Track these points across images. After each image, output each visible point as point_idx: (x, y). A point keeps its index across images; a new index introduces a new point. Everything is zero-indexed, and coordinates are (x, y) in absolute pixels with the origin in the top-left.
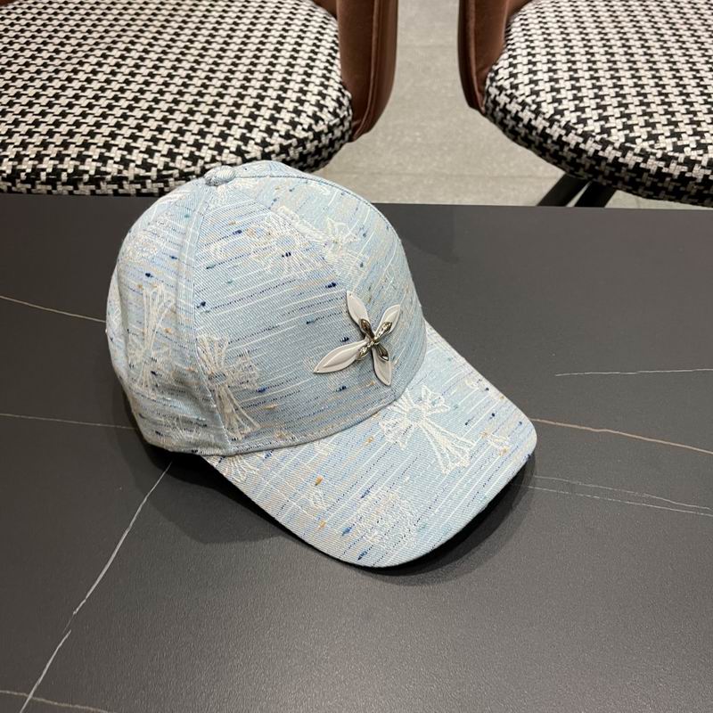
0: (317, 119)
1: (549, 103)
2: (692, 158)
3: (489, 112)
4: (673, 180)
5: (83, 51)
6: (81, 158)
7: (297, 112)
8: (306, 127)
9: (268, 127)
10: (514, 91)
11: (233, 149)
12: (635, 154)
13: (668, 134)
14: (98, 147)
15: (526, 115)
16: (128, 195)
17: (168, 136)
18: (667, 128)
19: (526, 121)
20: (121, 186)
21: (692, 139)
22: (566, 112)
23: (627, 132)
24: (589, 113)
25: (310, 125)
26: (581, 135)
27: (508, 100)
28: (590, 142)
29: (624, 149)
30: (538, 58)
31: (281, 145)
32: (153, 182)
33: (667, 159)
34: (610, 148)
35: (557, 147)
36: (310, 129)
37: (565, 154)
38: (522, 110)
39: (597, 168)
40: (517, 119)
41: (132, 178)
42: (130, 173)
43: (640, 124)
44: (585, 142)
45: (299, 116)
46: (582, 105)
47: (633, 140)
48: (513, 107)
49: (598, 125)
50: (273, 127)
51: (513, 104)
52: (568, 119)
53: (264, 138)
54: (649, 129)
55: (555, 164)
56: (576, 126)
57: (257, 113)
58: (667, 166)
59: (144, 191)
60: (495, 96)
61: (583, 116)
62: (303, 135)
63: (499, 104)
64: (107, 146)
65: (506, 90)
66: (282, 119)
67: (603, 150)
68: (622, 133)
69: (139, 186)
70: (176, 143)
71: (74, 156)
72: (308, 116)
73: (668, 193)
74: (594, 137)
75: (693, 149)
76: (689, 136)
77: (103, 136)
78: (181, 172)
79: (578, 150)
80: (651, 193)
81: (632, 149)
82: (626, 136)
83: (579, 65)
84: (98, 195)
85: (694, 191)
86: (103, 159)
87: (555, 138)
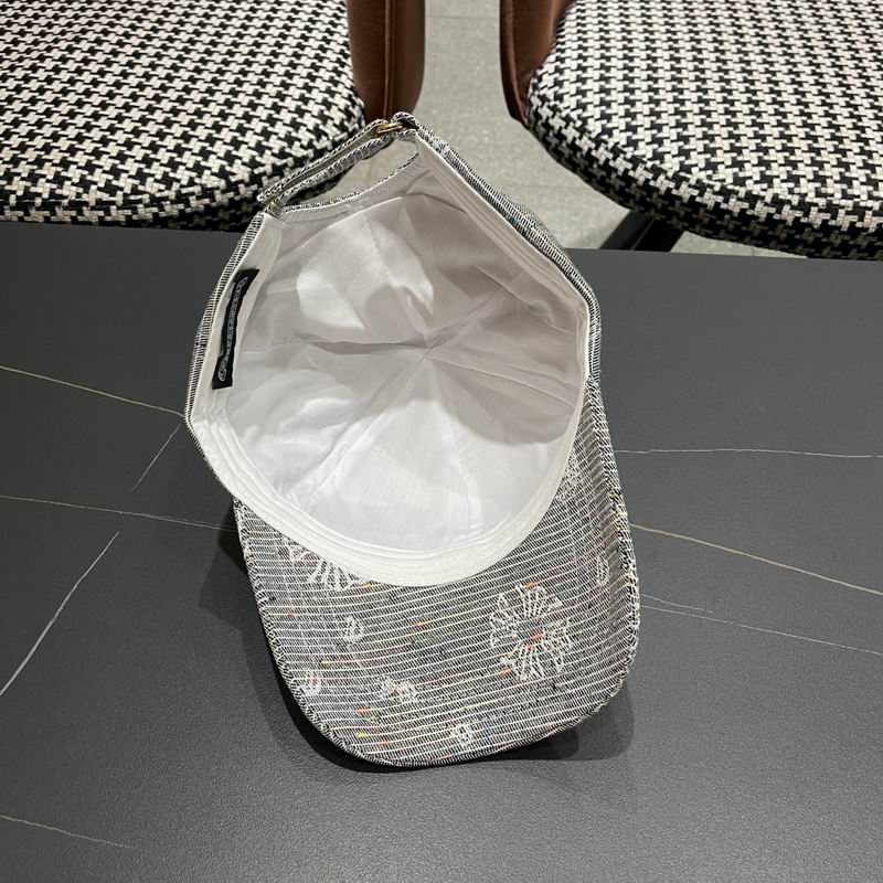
0: (318, 133)
1: (597, 120)
2: (754, 193)
3: (532, 126)
4: (732, 218)
5: (46, 42)
6: (33, 178)
7: (295, 125)
8: (305, 143)
9: (259, 143)
10: (558, 103)
11: (216, 170)
12: (690, 186)
13: (729, 163)
14: (54, 165)
15: (570, 133)
16: (89, 223)
17: (138, 152)
18: (729, 155)
19: (570, 139)
20: (80, 213)
21: (757, 169)
22: (615, 132)
23: (683, 158)
24: (641, 134)
25: (311, 141)
26: (630, 161)
27: (551, 113)
28: (640, 169)
29: (678, 180)
30: (590, 62)
31: (274, 166)
32: (118, 208)
33: (725, 193)
34: (662, 177)
35: (604, 173)
36: (310, 145)
37: (612, 182)
38: (566, 127)
39: (648, 199)
40: (560, 137)
41: (93, 203)
42: (92, 197)
43: (698, 150)
44: (634, 169)
45: (297, 130)
46: (634, 123)
47: (688, 169)
48: (557, 123)
49: (650, 148)
50: (264, 143)
51: (556, 117)
52: (616, 140)
53: (254, 157)
54: (708, 156)
55: (603, 192)
56: (625, 150)
57: (246, 125)
58: (726, 201)
59: (108, 218)
60: (538, 108)
61: (635, 137)
62: (300, 153)
63: (541, 117)
64: (65, 164)
65: (549, 101)
66: (276, 134)
67: (655, 179)
68: (677, 160)
69: (101, 213)
70: (147, 161)
71: (25, 175)
72: (308, 130)
73: (728, 232)
74: (645, 163)
75: (756, 182)
76: (754, 165)
77: (61, 151)
78: (152, 197)
79: (626, 177)
80: (710, 232)
81: (687, 180)
82: (681, 163)
83: (637, 73)
84: (54, 223)
85: (757, 232)
86: (59, 180)
87: (601, 163)
